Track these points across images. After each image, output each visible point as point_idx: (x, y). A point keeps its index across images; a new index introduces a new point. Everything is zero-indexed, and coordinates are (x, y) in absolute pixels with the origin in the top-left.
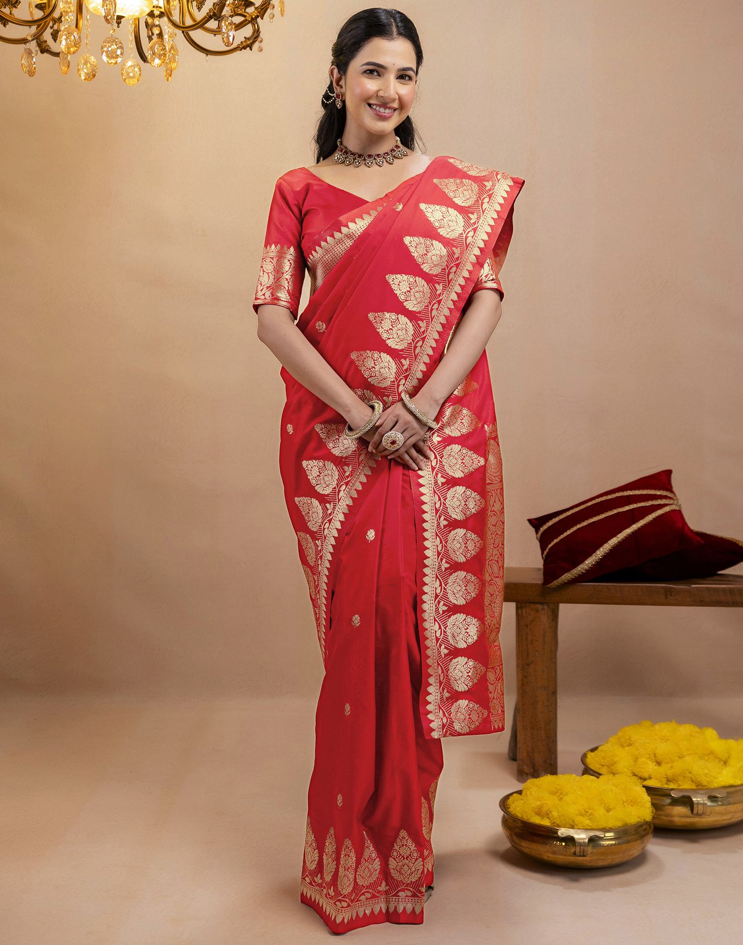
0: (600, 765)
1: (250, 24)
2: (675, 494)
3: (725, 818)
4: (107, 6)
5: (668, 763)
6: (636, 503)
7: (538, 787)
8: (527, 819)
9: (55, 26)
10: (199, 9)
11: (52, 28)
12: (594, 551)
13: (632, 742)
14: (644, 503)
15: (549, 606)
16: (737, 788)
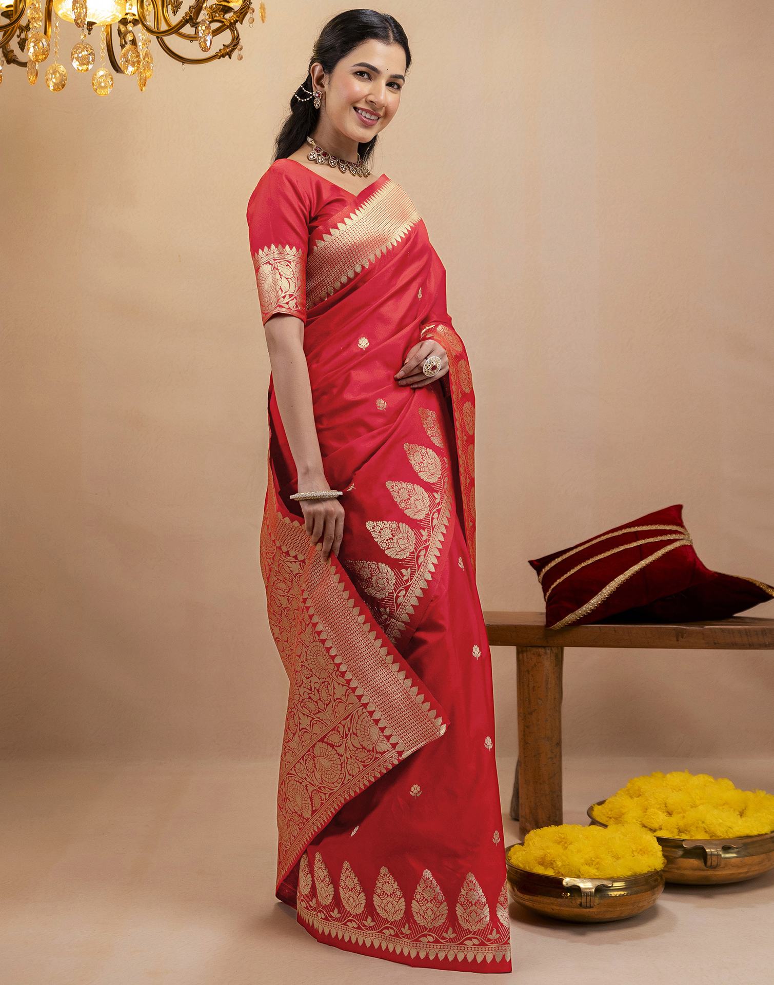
0: (608, 817)
1: (228, 29)
2: (685, 529)
3: (741, 871)
4: (77, 9)
5: (680, 813)
6: (644, 539)
7: (540, 837)
8: (529, 869)
9: (22, 34)
10: (175, 13)
11: (18, 36)
12: (600, 590)
13: (641, 793)
14: (652, 539)
15: (551, 649)
16: (755, 839)
